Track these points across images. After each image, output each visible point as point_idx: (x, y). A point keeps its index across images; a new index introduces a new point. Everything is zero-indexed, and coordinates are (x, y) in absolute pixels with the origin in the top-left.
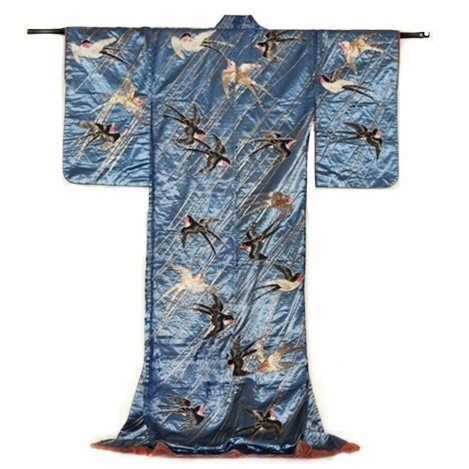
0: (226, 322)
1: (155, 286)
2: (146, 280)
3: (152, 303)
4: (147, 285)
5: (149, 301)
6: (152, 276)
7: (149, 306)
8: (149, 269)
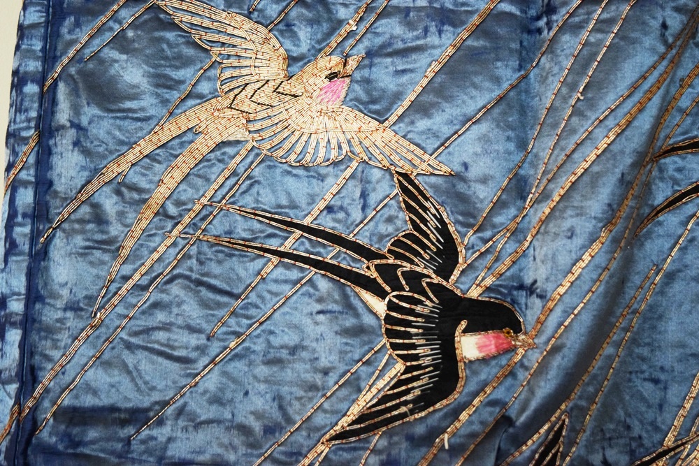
0: (470, 346)
1: (63, 115)
2: (19, 80)
3: (40, 213)
4: (18, 107)
5: (26, 197)
6: (49, 58)
7: (22, 231)
8: (35, 16)
